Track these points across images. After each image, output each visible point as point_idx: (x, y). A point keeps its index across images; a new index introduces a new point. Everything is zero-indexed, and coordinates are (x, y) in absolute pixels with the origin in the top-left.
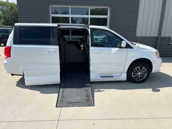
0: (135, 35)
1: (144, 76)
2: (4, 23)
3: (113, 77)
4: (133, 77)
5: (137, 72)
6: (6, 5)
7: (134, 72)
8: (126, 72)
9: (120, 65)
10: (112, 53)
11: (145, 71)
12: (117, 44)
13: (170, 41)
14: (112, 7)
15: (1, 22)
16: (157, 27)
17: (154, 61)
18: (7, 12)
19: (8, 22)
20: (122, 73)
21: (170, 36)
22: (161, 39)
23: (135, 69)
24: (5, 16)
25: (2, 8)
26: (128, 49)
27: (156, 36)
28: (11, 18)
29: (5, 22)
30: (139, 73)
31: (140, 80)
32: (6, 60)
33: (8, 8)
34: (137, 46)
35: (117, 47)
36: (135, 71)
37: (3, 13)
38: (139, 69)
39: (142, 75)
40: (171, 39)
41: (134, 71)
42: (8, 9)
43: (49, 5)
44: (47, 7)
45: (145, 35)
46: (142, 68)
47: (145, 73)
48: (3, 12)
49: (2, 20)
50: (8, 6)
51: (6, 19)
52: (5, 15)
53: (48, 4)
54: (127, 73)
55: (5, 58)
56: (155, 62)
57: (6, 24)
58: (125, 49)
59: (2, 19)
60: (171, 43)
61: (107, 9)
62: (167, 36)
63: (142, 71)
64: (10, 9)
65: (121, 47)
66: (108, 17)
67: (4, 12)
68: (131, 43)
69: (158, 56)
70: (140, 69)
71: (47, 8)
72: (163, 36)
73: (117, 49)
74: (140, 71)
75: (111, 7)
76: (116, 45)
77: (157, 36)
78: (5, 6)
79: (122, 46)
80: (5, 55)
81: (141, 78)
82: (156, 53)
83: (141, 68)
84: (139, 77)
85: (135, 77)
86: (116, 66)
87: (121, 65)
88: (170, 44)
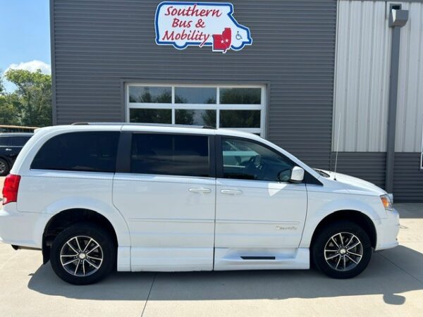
0: (330, 149)
1: (355, 258)
2: (26, 120)
3: (274, 258)
4: (326, 259)
5: (335, 247)
6: (35, 81)
7: (328, 248)
8: (309, 246)
9: (291, 226)
10: (271, 195)
11: (358, 246)
12: (281, 174)
13: (420, 162)
14: (271, 85)
15: (20, 119)
16: (382, 140)
17: (379, 219)
18: (36, 94)
19: (36, 118)
20: (297, 249)
21: (417, 151)
22: (395, 157)
23: (331, 241)
24: (29, 105)
25: (25, 86)
26: (311, 188)
27: (382, 151)
28: (45, 108)
29: (28, 117)
30: (343, 251)
31: (345, 269)
32: (6, 210)
33: (38, 86)
34: (331, 178)
35: (280, 181)
36: (331, 245)
37: (25, 98)
38: (342, 238)
39: (351, 256)
40: (420, 158)
41: (329, 244)
42: (37, 89)
43: (124, 83)
44: (119, 87)
45: (356, 149)
46: (349, 237)
47: (358, 252)
48: (26, 94)
49: (23, 114)
50: (38, 83)
51: (33, 110)
52: (31, 103)
53: (122, 81)
54: (311, 248)
55: (3, 204)
56: (382, 220)
57: (30, 122)
58: (302, 187)
59: (22, 110)
60: (422, 168)
61: (260, 89)
62: (409, 149)
63: (351, 245)
64: (43, 89)
65: (290, 182)
66: (261, 107)
67: (30, 97)
68: (316, 171)
69: (388, 205)
70: (344, 240)
71: (119, 91)
72: (401, 151)
73: (282, 185)
74: (345, 244)
75: (269, 85)
76: (279, 174)
77: (384, 151)
78: (33, 82)
79: (293, 178)
80: (4, 197)
81: (349, 263)
82: (383, 198)
83: (347, 237)
84: (342, 261)
85: (333, 262)
86: (281, 228)
87: (293, 227)
88: (419, 169)
